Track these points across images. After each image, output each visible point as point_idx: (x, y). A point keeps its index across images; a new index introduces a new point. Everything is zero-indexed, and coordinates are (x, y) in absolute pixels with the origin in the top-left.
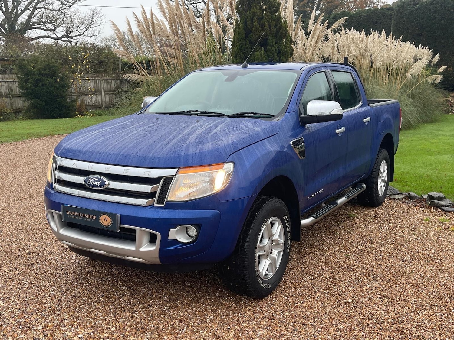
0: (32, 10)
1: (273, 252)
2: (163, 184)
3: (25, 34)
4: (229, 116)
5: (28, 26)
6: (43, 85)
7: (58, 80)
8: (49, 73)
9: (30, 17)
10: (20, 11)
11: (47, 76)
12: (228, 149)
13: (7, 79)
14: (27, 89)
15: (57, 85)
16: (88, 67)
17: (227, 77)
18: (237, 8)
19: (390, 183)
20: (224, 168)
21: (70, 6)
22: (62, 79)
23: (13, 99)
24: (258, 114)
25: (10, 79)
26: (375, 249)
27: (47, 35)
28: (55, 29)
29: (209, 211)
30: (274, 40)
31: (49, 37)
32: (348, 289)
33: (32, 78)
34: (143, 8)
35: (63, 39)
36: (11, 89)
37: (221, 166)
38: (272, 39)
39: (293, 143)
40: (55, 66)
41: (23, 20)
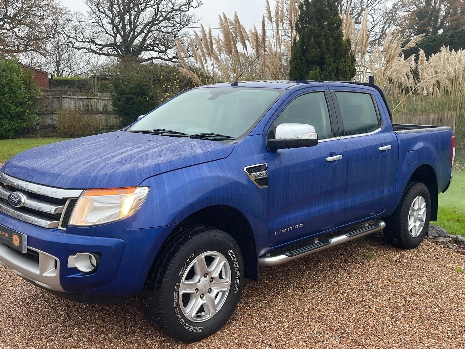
0: (146, 33)
1: (212, 291)
2: (69, 205)
3: (139, 56)
4: (192, 137)
5: (142, 48)
6: (133, 103)
7: (148, 99)
8: (140, 92)
9: (144, 39)
10: (136, 34)
11: (137, 94)
12: (145, 172)
13: (104, 97)
14: (118, 107)
15: (146, 104)
16: (177, 86)
17: (212, 95)
18: (297, 25)
19: (431, 222)
20: (134, 193)
21: (181, 28)
22: (152, 98)
23: (108, 116)
24: (218, 135)
25: (107, 97)
26: (369, 300)
27: (159, 56)
28: (166, 50)
29: (111, 239)
30: (332, 59)
31: (160, 58)
32: (298, 343)
33: (124, 97)
34: (203, 28)
35: (173, 60)
36: (107, 107)
37: (132, 189)
38: (330, 58)
39: (247, 169)
40: (146, 85)
41: (138, 42)
